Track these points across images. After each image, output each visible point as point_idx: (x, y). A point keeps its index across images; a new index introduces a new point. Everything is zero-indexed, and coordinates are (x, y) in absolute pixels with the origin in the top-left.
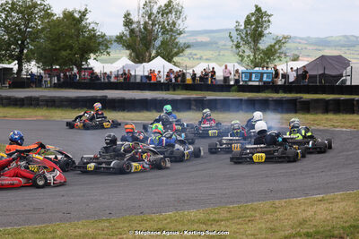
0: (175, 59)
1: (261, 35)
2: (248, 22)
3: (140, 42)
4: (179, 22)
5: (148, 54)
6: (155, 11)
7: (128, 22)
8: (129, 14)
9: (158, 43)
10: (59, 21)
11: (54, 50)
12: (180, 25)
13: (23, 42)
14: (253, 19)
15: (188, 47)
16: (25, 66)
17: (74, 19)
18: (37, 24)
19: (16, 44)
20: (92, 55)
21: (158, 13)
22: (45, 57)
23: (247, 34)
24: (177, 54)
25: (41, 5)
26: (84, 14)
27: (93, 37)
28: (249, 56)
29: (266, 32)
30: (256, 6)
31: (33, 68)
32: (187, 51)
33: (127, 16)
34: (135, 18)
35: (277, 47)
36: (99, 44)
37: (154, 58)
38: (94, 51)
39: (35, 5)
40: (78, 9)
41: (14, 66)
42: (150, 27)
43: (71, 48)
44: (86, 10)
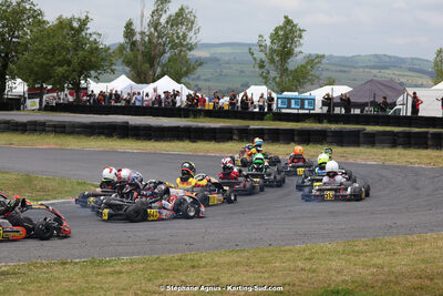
0: (184, 80)
1: (290, 53)
2: (275, 36)
3: (144, 57)
4: (191, 34)
5: (151, 73)
6: (163, 20)
7: (129, 31)
8: (131, 24)
9: (164, 59)
10: (53, 31)
11: (48, 65)
12: (192, 38)
13: (7, 55)
14: (281, 33)
15: (201, 64)
16: (9, 84)
17: (72, 28)
18: (25, 34)
20: (92, 72)
21: (167, 22)
22: (36, 74)
24: (186, 74)
25: (30, 9)
26: (84, 23)
27: (95, 50)
28: (274, 78)
30: (286, 17)
32: (199, 70)
33: (129, 25)
34: (137, 28)
35: (309, 67)
37: (159, 78)
38: (95, 67)
39: (23, 11)
42: (155, 41)
43: (69, 63)
44: (87, 18)
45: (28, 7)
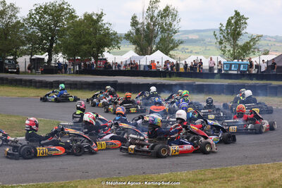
0: (171, 52)
1: (239, 34)
2: (229, 23)
3: (144, 38)
4: (175, 23)
5: (149, 48)
6: (155, 14)
7: (134, 23)
8: (135, 17)
9: (157, 40)
10: (81, 22)
11: (77, 44)
12: (176, 26)
13: (52, 38)
14: (233, 21)
15: (182, 43)
16: (54, 57)
17: (93, 20)
18: (64, 24)
19: (47, 39)
20: (106, 49)
21: (158, 16)
22: (70, 50)
23: (228, 34)
24: (172, 49)
25: (67, 9)
26: (100, 16)
27: (107, 34)
28: (229, 51)
29: (243, 32)
30: (236, 11)
31: (60, 58)
32: (181, 46)
33: (134, 18)
34: (140, 20)
35: (252, 43)
36: (112, 40)
37: (154, 51)
38: (108, 46)
39: (62, 9)
40: (95, 13)
41: (45, 56)
42: (151, 27)
43: (90, 43)
44: (102, 13)
45: (65, 7)
